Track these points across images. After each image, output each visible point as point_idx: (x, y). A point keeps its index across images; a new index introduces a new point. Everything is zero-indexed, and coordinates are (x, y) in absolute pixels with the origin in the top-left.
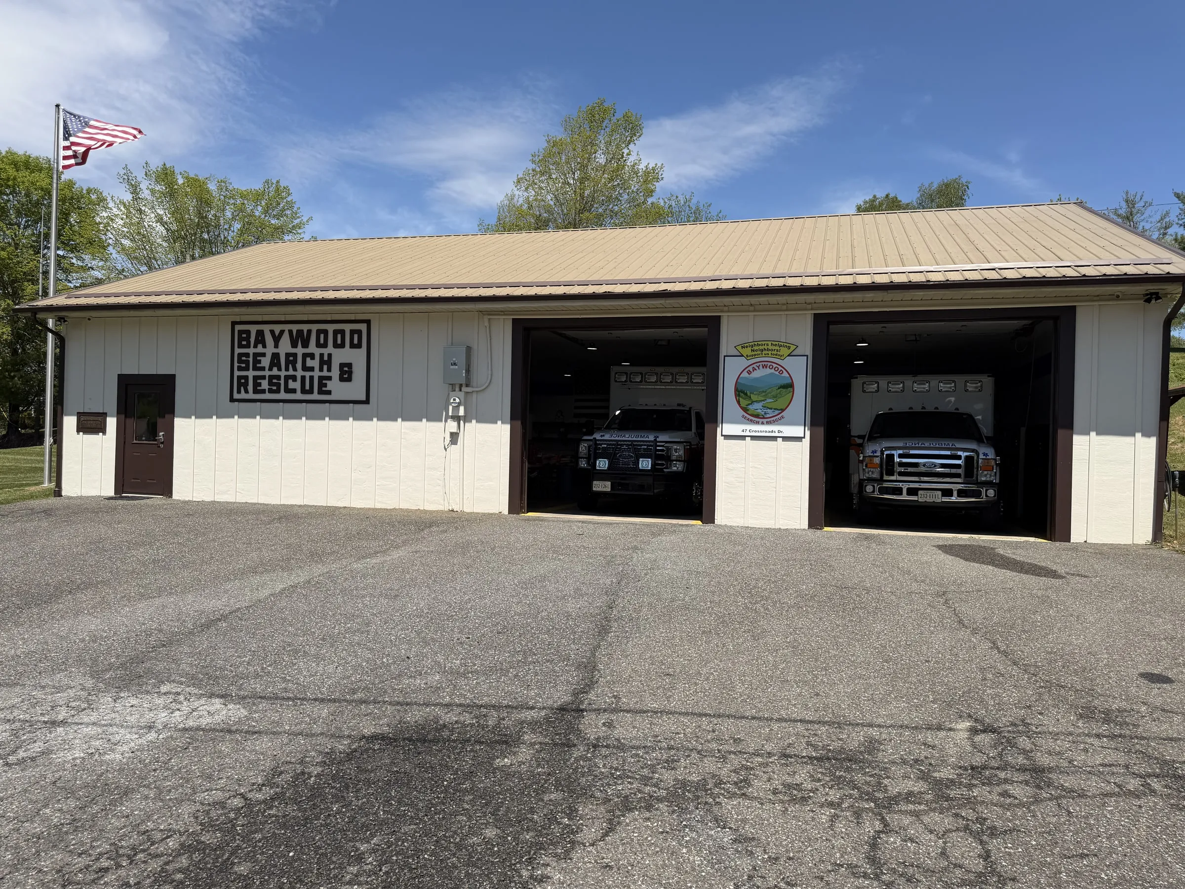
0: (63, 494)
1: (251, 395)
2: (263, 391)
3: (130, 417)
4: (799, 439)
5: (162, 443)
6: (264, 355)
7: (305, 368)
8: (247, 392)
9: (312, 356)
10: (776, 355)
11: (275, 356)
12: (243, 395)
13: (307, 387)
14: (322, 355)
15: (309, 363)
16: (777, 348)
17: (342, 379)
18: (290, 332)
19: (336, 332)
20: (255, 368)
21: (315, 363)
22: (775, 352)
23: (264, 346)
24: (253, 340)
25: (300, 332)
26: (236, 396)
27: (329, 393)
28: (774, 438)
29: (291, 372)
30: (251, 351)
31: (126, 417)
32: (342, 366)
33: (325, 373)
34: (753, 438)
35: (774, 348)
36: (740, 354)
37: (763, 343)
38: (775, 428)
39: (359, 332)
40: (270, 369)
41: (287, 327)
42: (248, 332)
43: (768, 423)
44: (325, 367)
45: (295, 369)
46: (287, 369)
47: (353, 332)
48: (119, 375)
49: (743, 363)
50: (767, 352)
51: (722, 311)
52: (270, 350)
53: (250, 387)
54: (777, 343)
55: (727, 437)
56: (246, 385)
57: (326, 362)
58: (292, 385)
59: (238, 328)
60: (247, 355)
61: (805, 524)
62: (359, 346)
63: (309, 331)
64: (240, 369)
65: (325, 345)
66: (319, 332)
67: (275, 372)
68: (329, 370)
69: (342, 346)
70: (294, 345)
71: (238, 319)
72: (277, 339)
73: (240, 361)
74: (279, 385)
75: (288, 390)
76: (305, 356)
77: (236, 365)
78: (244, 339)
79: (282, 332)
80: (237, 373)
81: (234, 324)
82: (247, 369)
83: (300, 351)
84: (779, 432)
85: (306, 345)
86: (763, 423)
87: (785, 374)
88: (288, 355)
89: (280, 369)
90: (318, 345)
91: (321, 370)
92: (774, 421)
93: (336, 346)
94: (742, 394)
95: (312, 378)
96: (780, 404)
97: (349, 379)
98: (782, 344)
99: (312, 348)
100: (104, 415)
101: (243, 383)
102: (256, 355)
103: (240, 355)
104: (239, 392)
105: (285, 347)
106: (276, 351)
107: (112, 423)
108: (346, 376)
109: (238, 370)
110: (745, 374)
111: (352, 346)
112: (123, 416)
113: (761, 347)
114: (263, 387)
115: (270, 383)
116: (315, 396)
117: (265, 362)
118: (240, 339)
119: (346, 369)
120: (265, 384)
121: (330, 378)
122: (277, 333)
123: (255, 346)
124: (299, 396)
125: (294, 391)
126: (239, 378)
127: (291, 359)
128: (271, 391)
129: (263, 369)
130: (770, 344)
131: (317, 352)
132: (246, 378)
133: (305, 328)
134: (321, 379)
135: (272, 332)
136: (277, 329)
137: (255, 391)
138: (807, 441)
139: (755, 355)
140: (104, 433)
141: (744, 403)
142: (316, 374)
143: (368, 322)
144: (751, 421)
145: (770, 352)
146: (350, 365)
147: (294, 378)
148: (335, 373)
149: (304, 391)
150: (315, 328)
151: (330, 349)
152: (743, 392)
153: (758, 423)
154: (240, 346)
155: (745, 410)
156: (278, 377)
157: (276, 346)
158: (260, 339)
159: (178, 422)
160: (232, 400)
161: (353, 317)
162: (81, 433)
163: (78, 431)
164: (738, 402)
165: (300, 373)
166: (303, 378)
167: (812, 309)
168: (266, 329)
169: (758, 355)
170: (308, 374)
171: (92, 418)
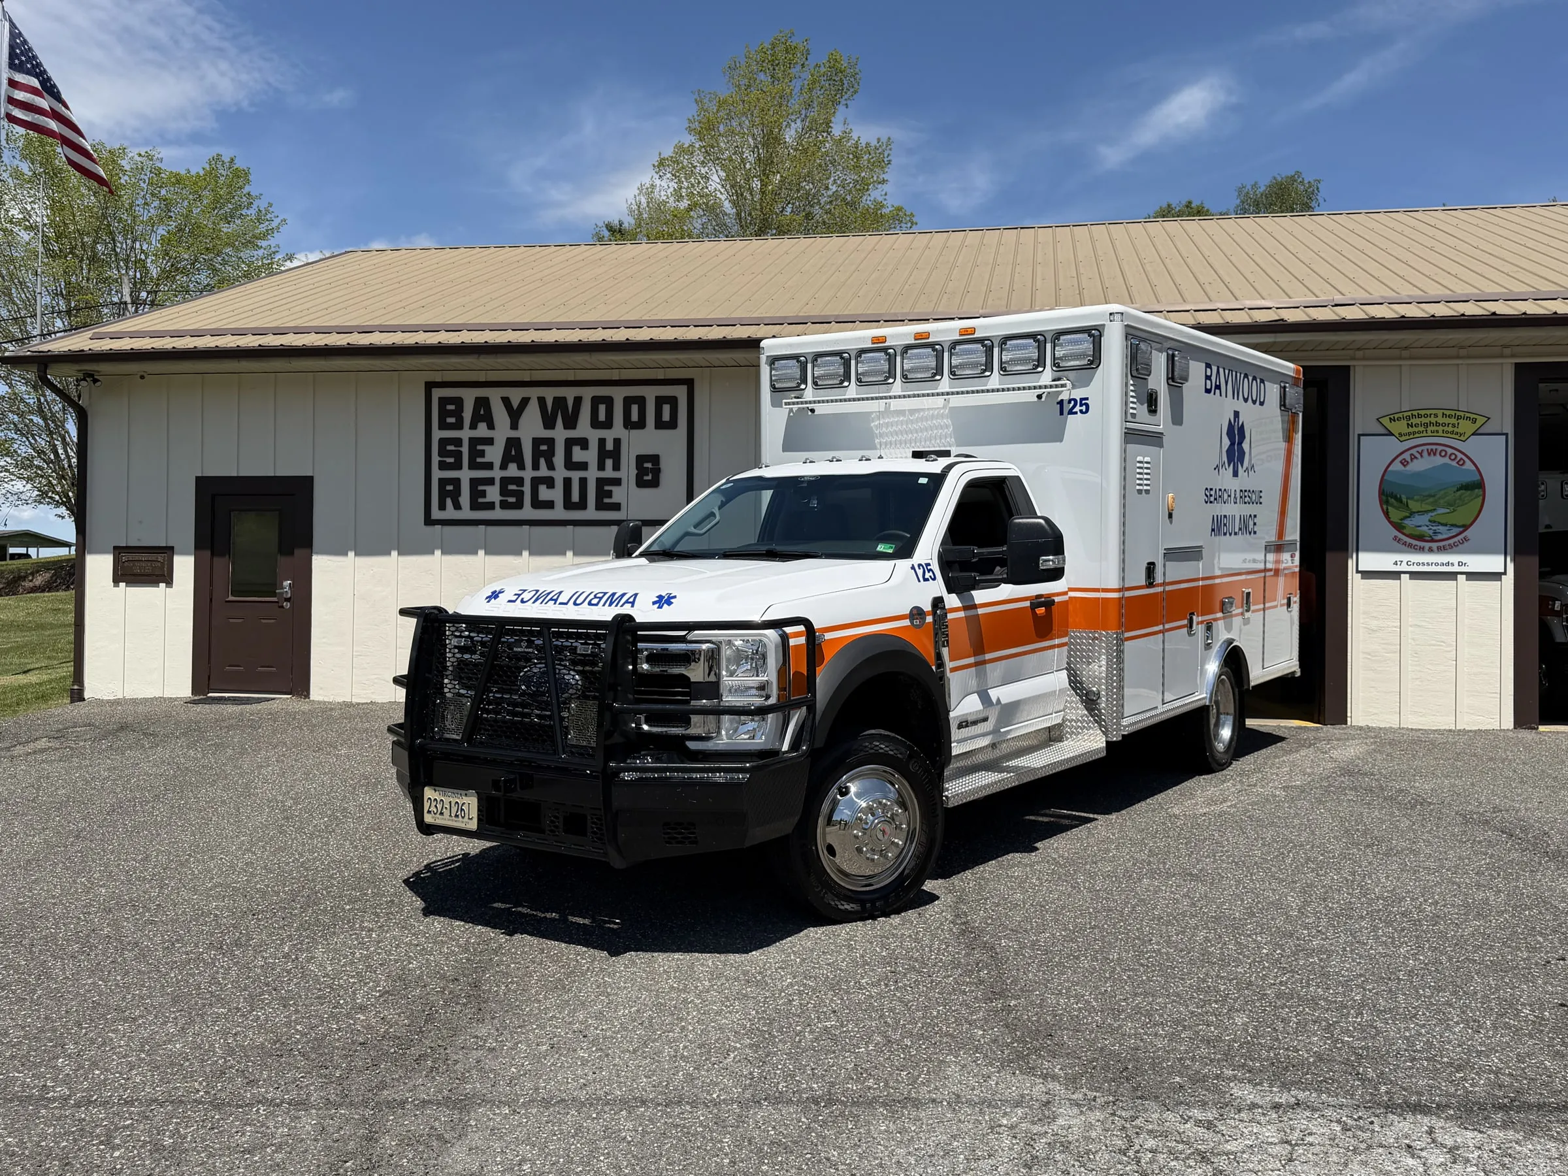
0: (87, 695)
1: (466, 513)
2: (490, 506)
3: (222, 555)
4: (1496, 576)
5: (288, 600)
6: (490, 441)
7: (570, 465)
8: (457, 507)
9: (584, 443)
10: (1452, 432)
11: (513, 445)
12: (450, 513)
13: (575, 497)
14: (602, 442)
15: (578, 455)
16: (1453, 421)
17: (641, 483)
18: (542, 401)
19: (628, 402)
20: (473, 466)
21: (590, 456)
22: (1450, 429)
23: (491, 426)
24: (467, 415)
25: (560, 402)
26: (436, 514)
27: (617, 507)
28: (1452, 576)
29: (543, 472)
30: (465, 434)
31: (213, 554)
32: (641, 459)
33: (609, 473)
34: (1414, 575)
35: (1447, 420)
36: (1386, 432)
37: (1428, 412)
38: (1454, 558)
39: (673, 401)
40: (504, 467)
41: (534, 393)
42: (459, 402)
43: (1441, 550)
44: (609, 463)
45: (551, 467)
46: (536, 467)
47: (660, 401)
48: (197, 478)
49: (1392, 446)
50: (1435, 428)
51: (1353, 359)
52: (502, 431)
53: (465, 498)
54: (1453, 413)
55: (1367, 575)
56: (455, 496)
57: (610, 454)
58: (544, 493)
59: (437, 393)
60: (458, 442)
61: (1508, 722)
62: (672, 424)
63: (578, 401)
64: (443, 466)
65: (608, 424)
66: (596, 401)
67: (513, 471)
68: (617, 467)
69: (641, 424)
70: (549, 423)
71: (438, 377)
72: (515, 415)
73: (442, 452)
74: (520, 495)
75: (537, 504)
76: (570, 443)
77: (436, 459)
78: (451, 414)
79: (525, 402)
80: (437, 474)
81: (430, 386)
82: (458, 466)
83: (560, 434)
84: (1460, 564)
85: (571, 423)
86: (1431, 550)
87: (1469, 465)
88: (537, 442)
89: (521, 467)
90: (595, 424)
91: (601, 467)
92: (1451, 546)
93: (628, 424)
94: (1392, 501)
95: (583, 482)
96: (1461, 517)
97: (655, 483)
98: (1462, 414)
99: (584, 428)
100: (169, 551)
101: (450, 490)
102: (474, 442)
103: (443, 442)
104: (442, 507)
105: (531, 427)
106: (513, 434)
107: (184, 567)
108: (649, 477)
109: (440, 469)
110: (1397, 466)
111: (660, 425)
112: (209, 553)
113: (1424, 420)
114: (488, 499)
115: (504, 492)
116: (591, 513)
117: (494, 454)
118: (443, 414)
119: (649, 465)
120: (493, 494)
121: (617, 482)
122: (515, 404)
123: (473, 426)
124: (559, 513)
125: (550, 505)
126: (443, 482)
127: (543, 450)
128: (505, 505)
129: (489, 466)
130: (1440, 415)
131: (594, 436)
132: (456, 482)
133: (570, 393)
134: (601, 482)
135: (506, 401)
136: (515, 396)
137: (475, 506)
138: (1509, 580)
139: (1414, 433)
140: (169, 582)
141: (1396, 515)
142: (592, 474)
143: (689, 383)
144: (1410, 545)
145: (1440, 428)
146: (655, 459)
147: (550, 483)
148: (628, 471)
149: (568, 505)
150: (588, 393)
151: (618, 429)
152: (1395, 498)
153: (1421, 550)
154: (443, 426)
155: (1398, 527)
156: (519, 481)
157: (514, 426)
158: (483, 412)
159: (320, 563)
160: (429, 521)
161: (660, 374)
162: (122, 585)
163: (116, 581)
164: (1386, 514)
165: (560, 473)
166: (567, 482)
167: (1513, 356)
168: (495, 396)
169: (1419, 432)
170: (575, 476)
171: (144, 557)
